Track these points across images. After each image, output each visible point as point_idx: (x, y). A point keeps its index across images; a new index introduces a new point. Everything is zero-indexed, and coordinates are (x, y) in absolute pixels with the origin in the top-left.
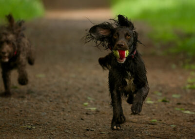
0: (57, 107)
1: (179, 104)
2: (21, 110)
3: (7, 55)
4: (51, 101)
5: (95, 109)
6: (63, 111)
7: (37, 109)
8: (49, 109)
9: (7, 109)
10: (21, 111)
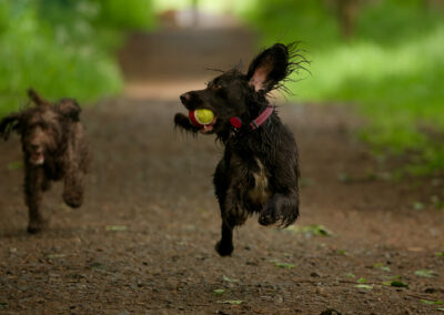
0: (153, 299)
1: (431, 291)
2: (72, 305)
3: (40, 150)
4: (140, 286)
5: (239, 302)
6: (168, 307)
7: (109, 303)
8: (136, 304)
9: (40, 302)
10: (73, 308)
